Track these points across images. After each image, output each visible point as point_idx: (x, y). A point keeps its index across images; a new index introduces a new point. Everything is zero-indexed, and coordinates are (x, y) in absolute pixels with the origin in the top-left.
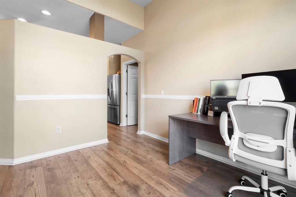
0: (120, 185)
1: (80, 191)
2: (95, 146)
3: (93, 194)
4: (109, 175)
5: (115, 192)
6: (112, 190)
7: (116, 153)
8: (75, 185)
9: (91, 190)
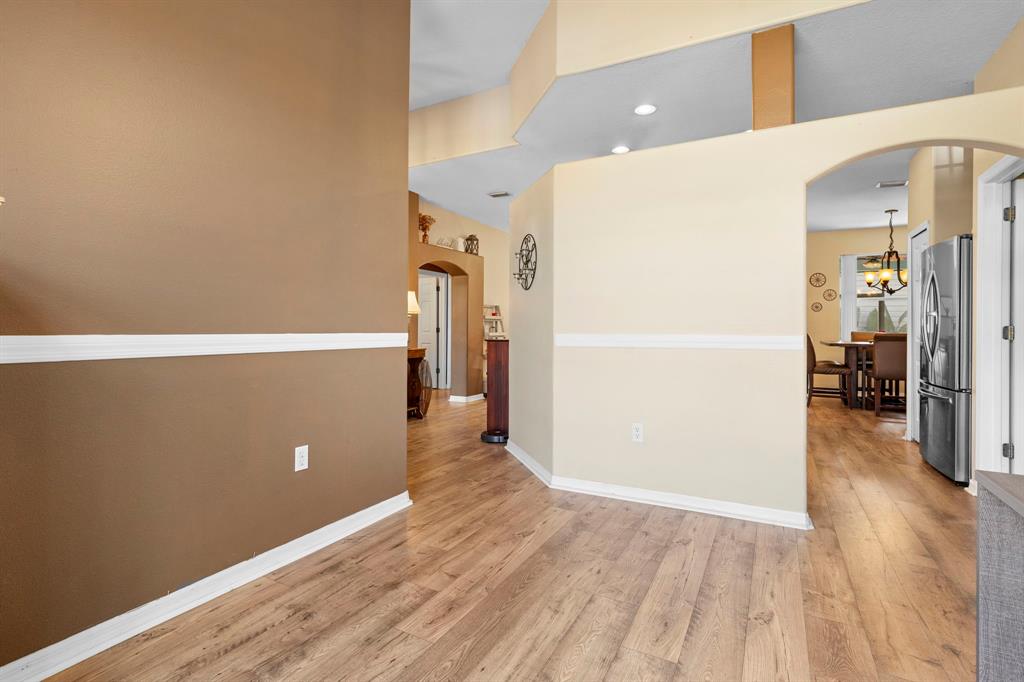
0: (649, 663)
1: (560, 602)
2: (744, 523)
3: (572, 626)
4: (663, 616)
5: (613, 665)
6: (613, 655)
7: (780, 576)
8: (571, 585)
9: (578, 617)
